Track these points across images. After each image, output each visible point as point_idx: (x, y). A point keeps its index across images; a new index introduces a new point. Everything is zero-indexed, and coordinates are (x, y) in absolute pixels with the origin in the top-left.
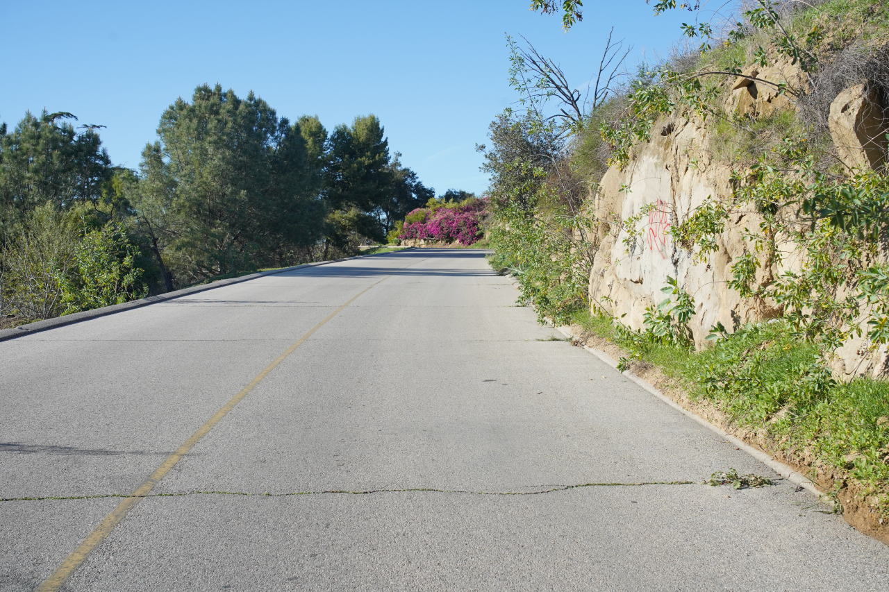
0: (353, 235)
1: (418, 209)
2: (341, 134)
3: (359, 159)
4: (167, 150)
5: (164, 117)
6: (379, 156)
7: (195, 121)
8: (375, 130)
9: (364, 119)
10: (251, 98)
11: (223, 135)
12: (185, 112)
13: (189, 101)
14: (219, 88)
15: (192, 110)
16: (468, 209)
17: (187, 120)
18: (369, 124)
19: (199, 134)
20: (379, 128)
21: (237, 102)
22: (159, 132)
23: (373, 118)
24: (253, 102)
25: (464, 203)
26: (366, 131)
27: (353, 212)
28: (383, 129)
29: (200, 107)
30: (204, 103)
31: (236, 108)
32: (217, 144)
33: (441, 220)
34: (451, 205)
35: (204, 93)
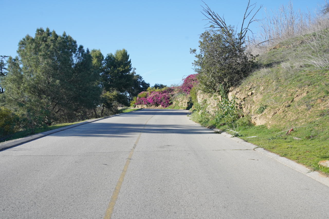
0: (115, 103)
1: (143, 92)
2: (110, 58)
3: (118, 68)
4: (21, 60)
5: (20, 44)
6: (127, 67)
7: (34, 44)
8: (125, 56)
9: (120, 51)
10: (64, 35)
11: (48, 52)
12: (29, 41)
13: (33, 36)
14: (48, 30)
15: (33, 40)
16: (165, 92)
17: (30, 44)
18: (123, 53)
19: (36, 51)
20: (127, 55)
21: (56, 36)
22: (18, 52)
23: (125, 50)
24: (65, 37)
25: (163, 89)
26: (121, 56)
27: (115, 93)
28: (129, 55)
29: (37, 38)
30: (39, 36)
31: (56, 39)
32: (44, 56)
33: (153, 96)
34: (158, 90)
35: (40, 31)
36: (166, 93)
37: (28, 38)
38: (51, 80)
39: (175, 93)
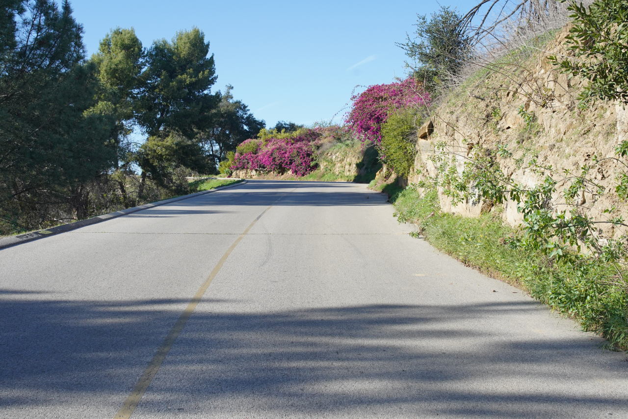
1: (249, 140)
2: (160, 51)
3: (179, 76)
6: (203, 73)
8: (199, 45)
16: (300, 139)
18: (192, 37)
20: (203, 43)
25: (296, 134)
26: (188, 45)
28: (208, 45)
33: (273, 150)
34: (283, 135)
36: (304, 142)
39: (323, 141)
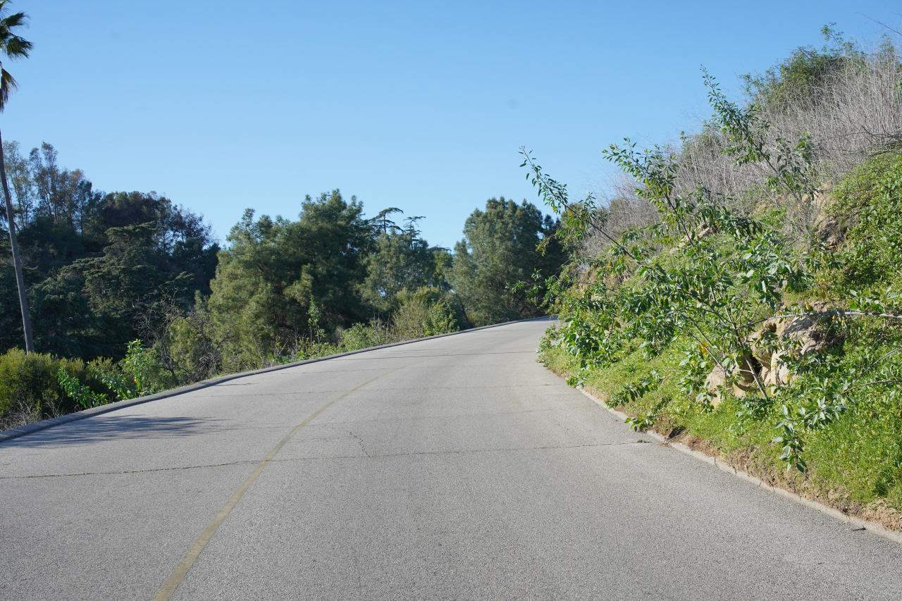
4: (470, 244)
5: (467, 223)
7: (488, 224)
10: (524, 204)
11: (506, 232)
12: (480, 219)
13: (483, 210)
14: (503, 199)
15: (486, 217)
17: (483, 224)
19: (491, 232)
21: (515, 207)
22: (464, 232)
24: (526, 206)
29: (490, 214)
30: (493, 211)
31: (514, 212)
32: (502, 239)
35: (493, 204)
37: (478, 214)
38: (511, 268)
